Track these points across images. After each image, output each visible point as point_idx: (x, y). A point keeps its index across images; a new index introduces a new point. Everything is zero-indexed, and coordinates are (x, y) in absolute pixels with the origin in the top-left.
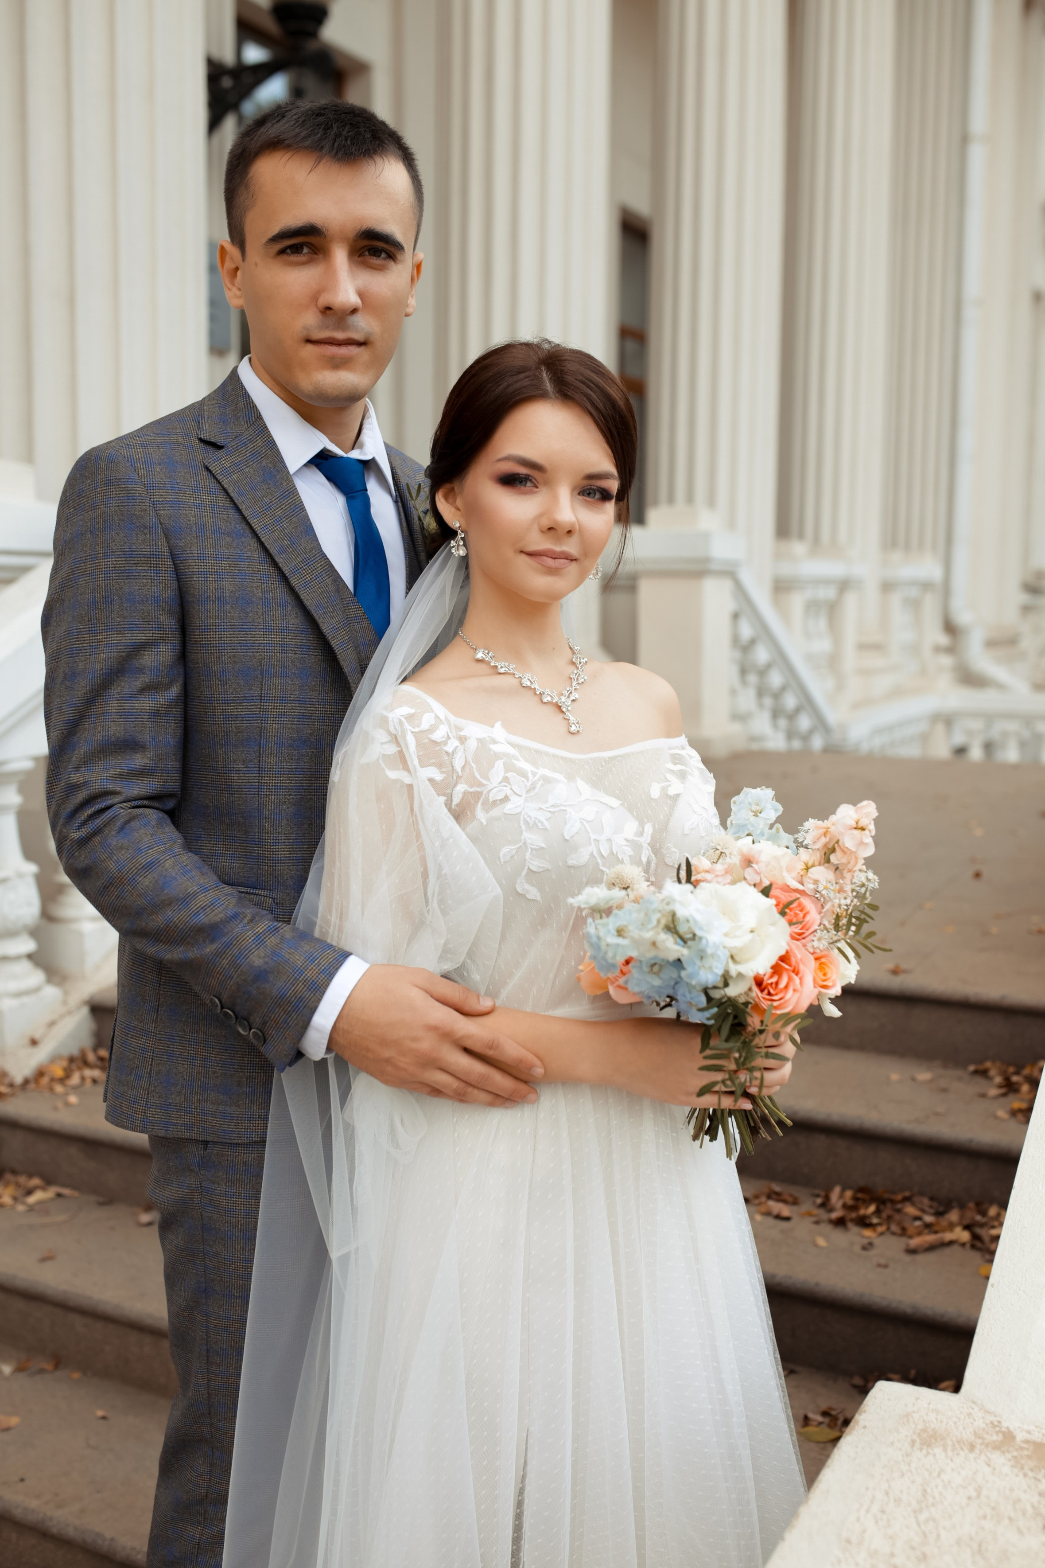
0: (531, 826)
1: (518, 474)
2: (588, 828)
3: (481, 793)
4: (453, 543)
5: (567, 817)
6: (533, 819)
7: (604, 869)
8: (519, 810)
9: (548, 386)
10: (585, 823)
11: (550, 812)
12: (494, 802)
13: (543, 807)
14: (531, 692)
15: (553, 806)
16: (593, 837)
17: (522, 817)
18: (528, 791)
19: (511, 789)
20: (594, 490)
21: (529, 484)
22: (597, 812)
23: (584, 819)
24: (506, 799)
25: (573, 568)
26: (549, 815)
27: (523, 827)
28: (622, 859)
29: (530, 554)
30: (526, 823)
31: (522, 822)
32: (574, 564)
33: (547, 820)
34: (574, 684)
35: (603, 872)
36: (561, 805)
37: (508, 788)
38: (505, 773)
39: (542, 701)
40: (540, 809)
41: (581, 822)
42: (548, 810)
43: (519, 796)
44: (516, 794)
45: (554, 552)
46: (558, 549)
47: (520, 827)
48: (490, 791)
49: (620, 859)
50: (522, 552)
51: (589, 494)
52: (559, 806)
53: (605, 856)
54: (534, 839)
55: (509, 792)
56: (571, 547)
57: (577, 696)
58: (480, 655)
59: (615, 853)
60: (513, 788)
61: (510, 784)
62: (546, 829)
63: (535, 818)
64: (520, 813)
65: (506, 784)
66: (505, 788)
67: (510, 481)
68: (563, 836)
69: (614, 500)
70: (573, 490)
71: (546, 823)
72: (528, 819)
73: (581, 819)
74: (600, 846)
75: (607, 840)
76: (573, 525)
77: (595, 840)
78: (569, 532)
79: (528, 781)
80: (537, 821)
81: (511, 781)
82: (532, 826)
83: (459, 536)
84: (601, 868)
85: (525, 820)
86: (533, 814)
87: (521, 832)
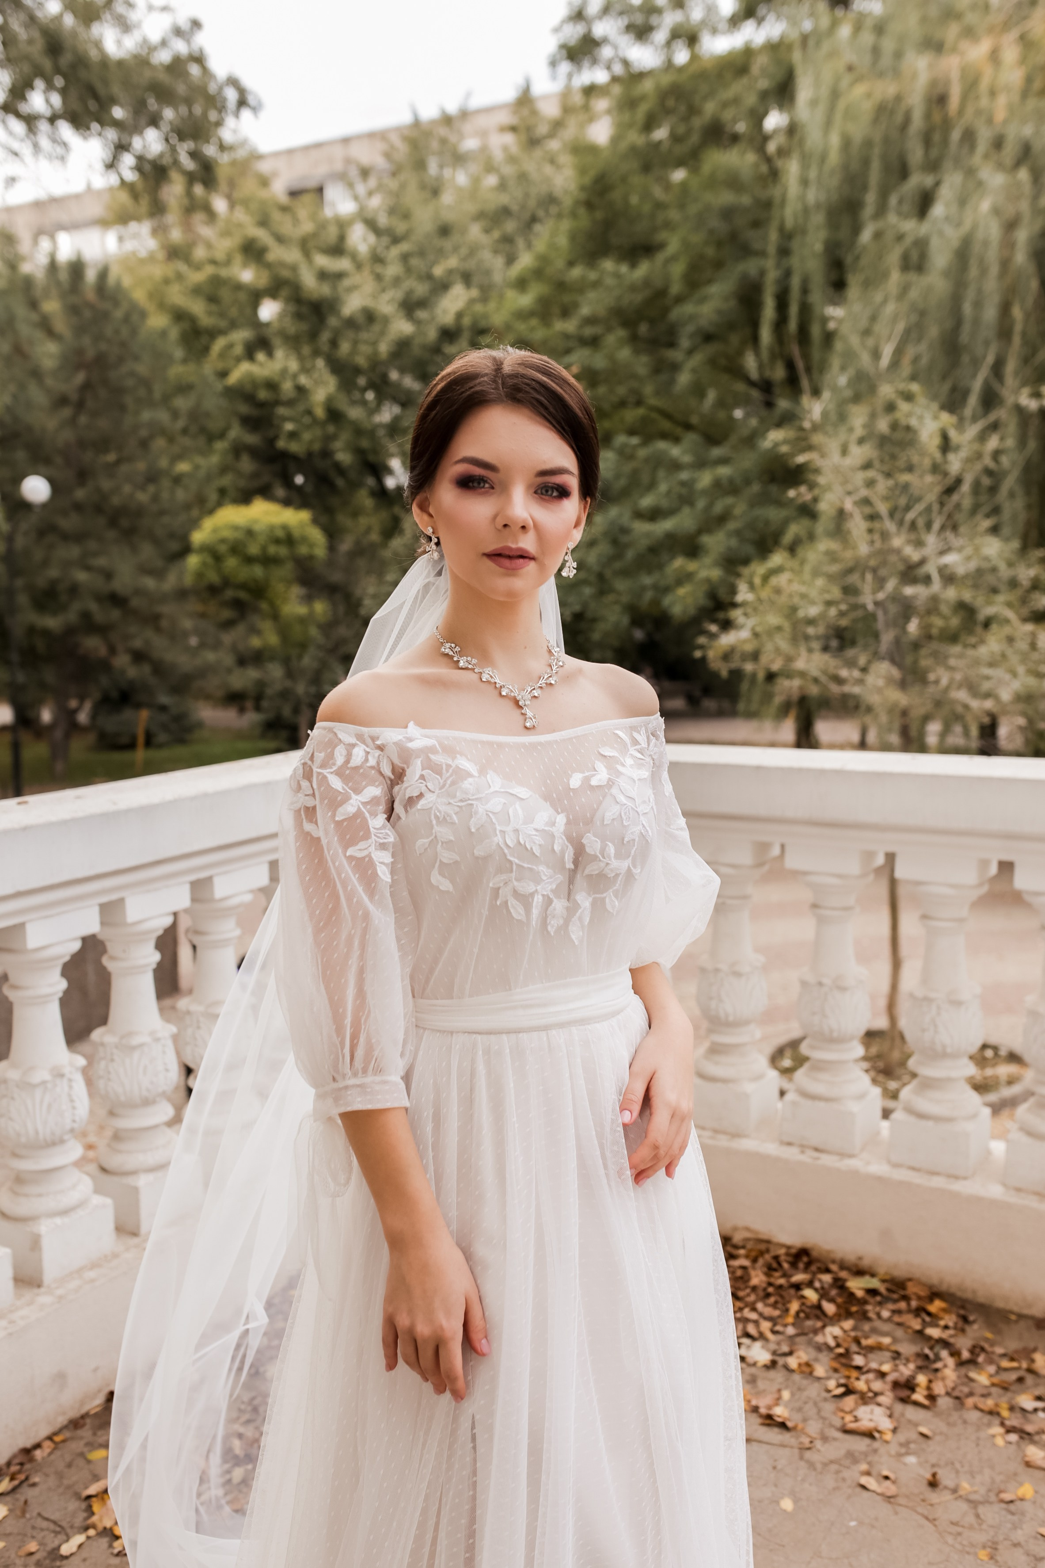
0: (441, 820)
1: (470, 476)
2: (494, 820)
5: (473, 810)
6: (443, 813)
7: (512, 859)
8: (431, 805)
9: (501, 390)
10: (491, 815)
11: (458, 806)
12: (410, 799)
13: (452, 801)
14: (491, 687)
15: (461, 801)
16: (498, 828)
17: (433, 812)
18: (441, 789)
19: (426, 786)
21: (486, 485)
22: (505, 803)
23: (490, 812)
24: (421, 795)
25: (531, 567)
26: (457, 809)
27: (434, 822)
28: (532, 849)
30: (437, 817)
31: (433, 817)
32: (532, 563)
33: (455, 814)
34: (541, 682)
35: (511, 862)
36: (469, 799)
37: (424, 785)
38: (422, 770)
39: (501, 695)
40: (449, 803)
41: (487, 814)
42: (455, 804)
43: (434, 792)
44: (430, 790)
45: (510, 550)
46: (514, 546)
47: (431, 821)
48: (406, 788)
49: (529, 849)
50: (483, 554)
52: (466, 801)
53: (512, 846)
54: (443, 832)
55: (424, 789)
58: (446, 650)
59: (522, 842)
60: (428, 784)
61: (425, 780)
62: (453, 823)
63: (444, 812)
64: (431, 808)
65: (422, 781)
66: (421, 785)
67: (467, 483)
68: (469, 829)
70: (528, 488)
71: (456, 817)
72: (438, 814)
73: (487, 811)
74: (507, 836)
75: (514, 830)
77: (501, 831)
78: (523, 528)
79: (441, 777)
80: (446, 816)
81: (426, 778)
82: (444, 821)
83: (433, 542)
84: (509, 857)
85: (435, 814)
86: (443, 808)
87: (432, 827)
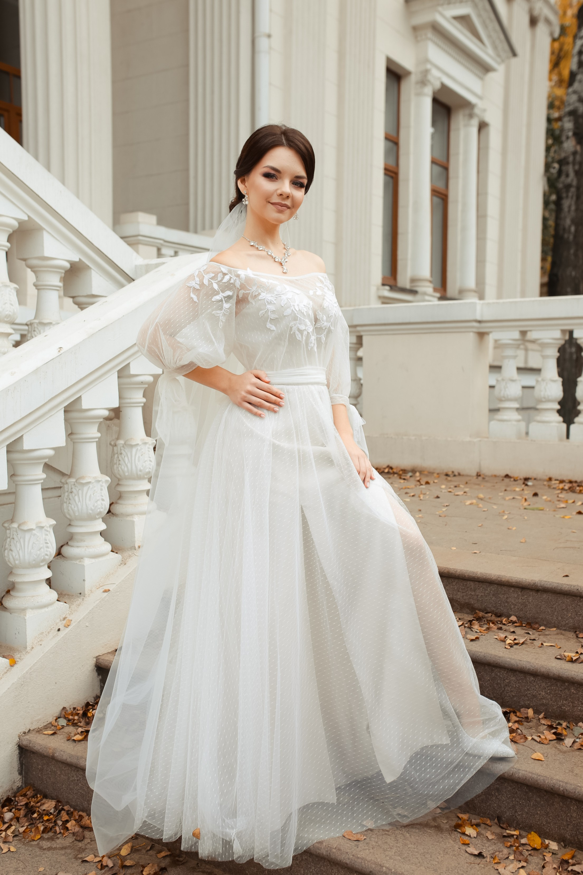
1: (271, 173)
2: (290, 301)
3: (249, 293)
4: (243, 200)
5: (282, 298)
6: (270, 300)
8: (264, 298)
9: (284, 141)
12: (255, 296)
14: (271, 257)
15: (277, 295)
18: (267, 291)
20: (298, 183)
21: (274, 178)
22: (293, 295)
23: (288, 298)
24: (260, 294)
25: (288, 211)
26: (275, 298)
27: (267, 304)
29: (272, 204)
30: (268, 302)
32: (289, 210)
34: (286, 256)
35: (297, 317)
36: (280, 294)
37: (260, 290)
39: (275, 261)
42: (275, 296)
44: (263, 292)
45: (282, 204)
46: (283, 202)
47: (265, 304)
48: (253, 291)
50: (269, 202)
51: (296, 184)
53: (297, 311)
54: (271, 307)
55: (260, 292)
56: (288, 203)
57: (287, 260)
58: (252, 244)
62: (275, 304)
65: (259, 288)
67: (267, 176)
68: (281, 305)
69: (305, 188)
70: (291, 182)
71: (274, 301)
74: (295, 307)
75: (297, 305)
76: (289, 194)
77: (293, 305)
78: (288, 197)
80: (272, 301)
82: (270, 303)
83: (246, 197)
84: (297, 315)
85: (267, 301)
86: (270, 298)
87: (266, 306)
